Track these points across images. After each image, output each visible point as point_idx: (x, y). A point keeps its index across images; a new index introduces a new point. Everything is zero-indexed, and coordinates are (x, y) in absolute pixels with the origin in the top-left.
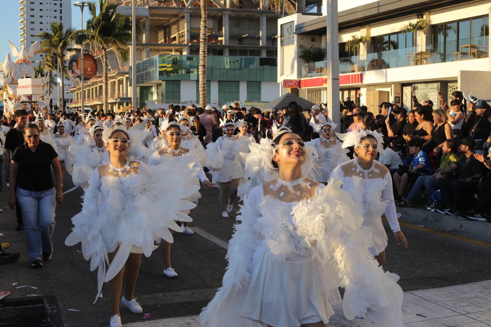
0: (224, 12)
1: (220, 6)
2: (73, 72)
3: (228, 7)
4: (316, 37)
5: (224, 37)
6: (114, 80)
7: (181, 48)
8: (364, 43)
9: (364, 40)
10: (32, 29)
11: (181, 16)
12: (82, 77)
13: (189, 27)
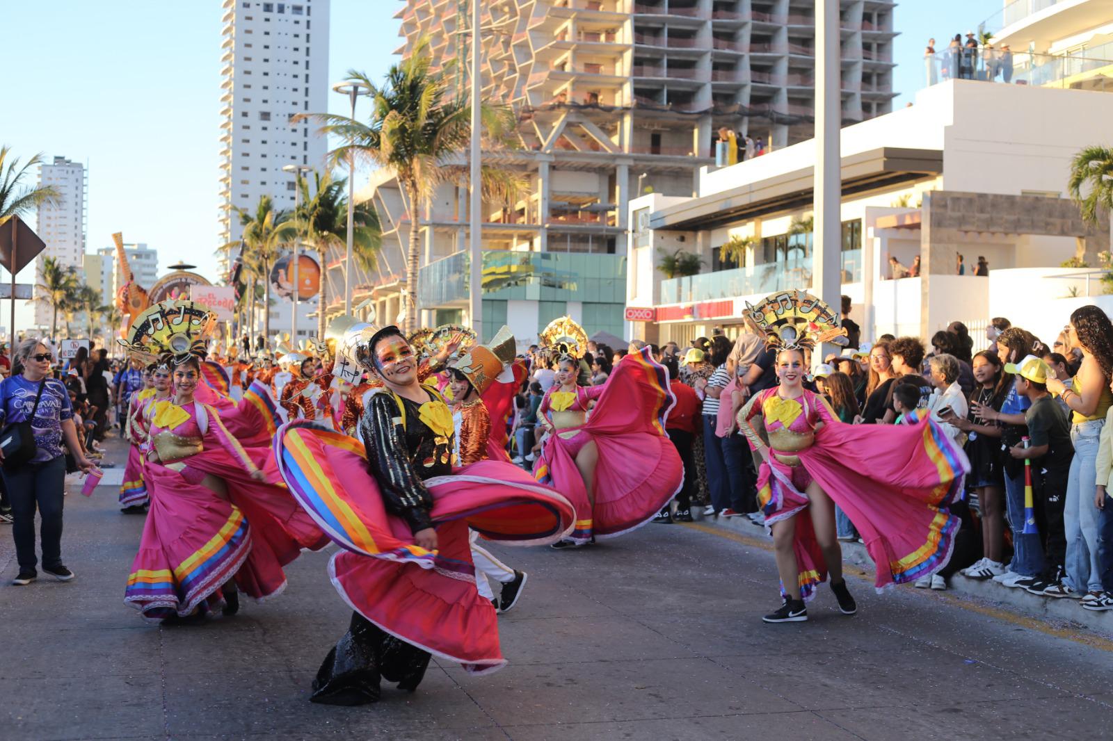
0: (618, 162)
1: (611, 149)
2: (279, 286)
3: (626, 150)
4: (688, 235)
5: (617, 210)
6: (396, 294)
7: (531, 233)
8: (751, 247)
9: (751, 243)
10: (244, 182)
11: (531, 167)
12: (296, 295)
13: (547, 188)
